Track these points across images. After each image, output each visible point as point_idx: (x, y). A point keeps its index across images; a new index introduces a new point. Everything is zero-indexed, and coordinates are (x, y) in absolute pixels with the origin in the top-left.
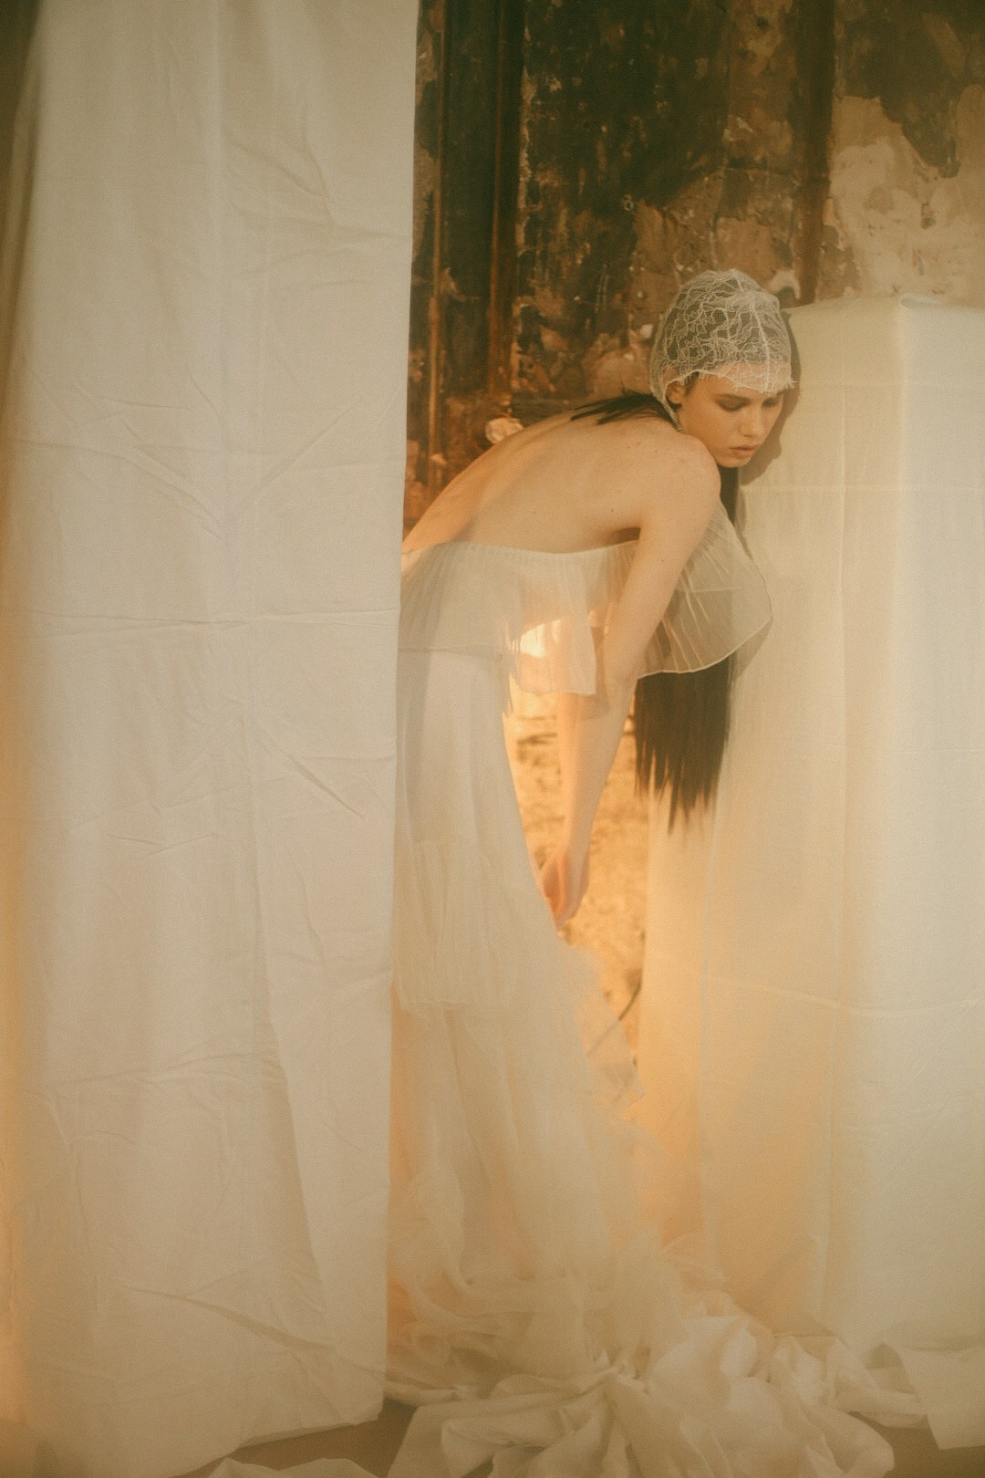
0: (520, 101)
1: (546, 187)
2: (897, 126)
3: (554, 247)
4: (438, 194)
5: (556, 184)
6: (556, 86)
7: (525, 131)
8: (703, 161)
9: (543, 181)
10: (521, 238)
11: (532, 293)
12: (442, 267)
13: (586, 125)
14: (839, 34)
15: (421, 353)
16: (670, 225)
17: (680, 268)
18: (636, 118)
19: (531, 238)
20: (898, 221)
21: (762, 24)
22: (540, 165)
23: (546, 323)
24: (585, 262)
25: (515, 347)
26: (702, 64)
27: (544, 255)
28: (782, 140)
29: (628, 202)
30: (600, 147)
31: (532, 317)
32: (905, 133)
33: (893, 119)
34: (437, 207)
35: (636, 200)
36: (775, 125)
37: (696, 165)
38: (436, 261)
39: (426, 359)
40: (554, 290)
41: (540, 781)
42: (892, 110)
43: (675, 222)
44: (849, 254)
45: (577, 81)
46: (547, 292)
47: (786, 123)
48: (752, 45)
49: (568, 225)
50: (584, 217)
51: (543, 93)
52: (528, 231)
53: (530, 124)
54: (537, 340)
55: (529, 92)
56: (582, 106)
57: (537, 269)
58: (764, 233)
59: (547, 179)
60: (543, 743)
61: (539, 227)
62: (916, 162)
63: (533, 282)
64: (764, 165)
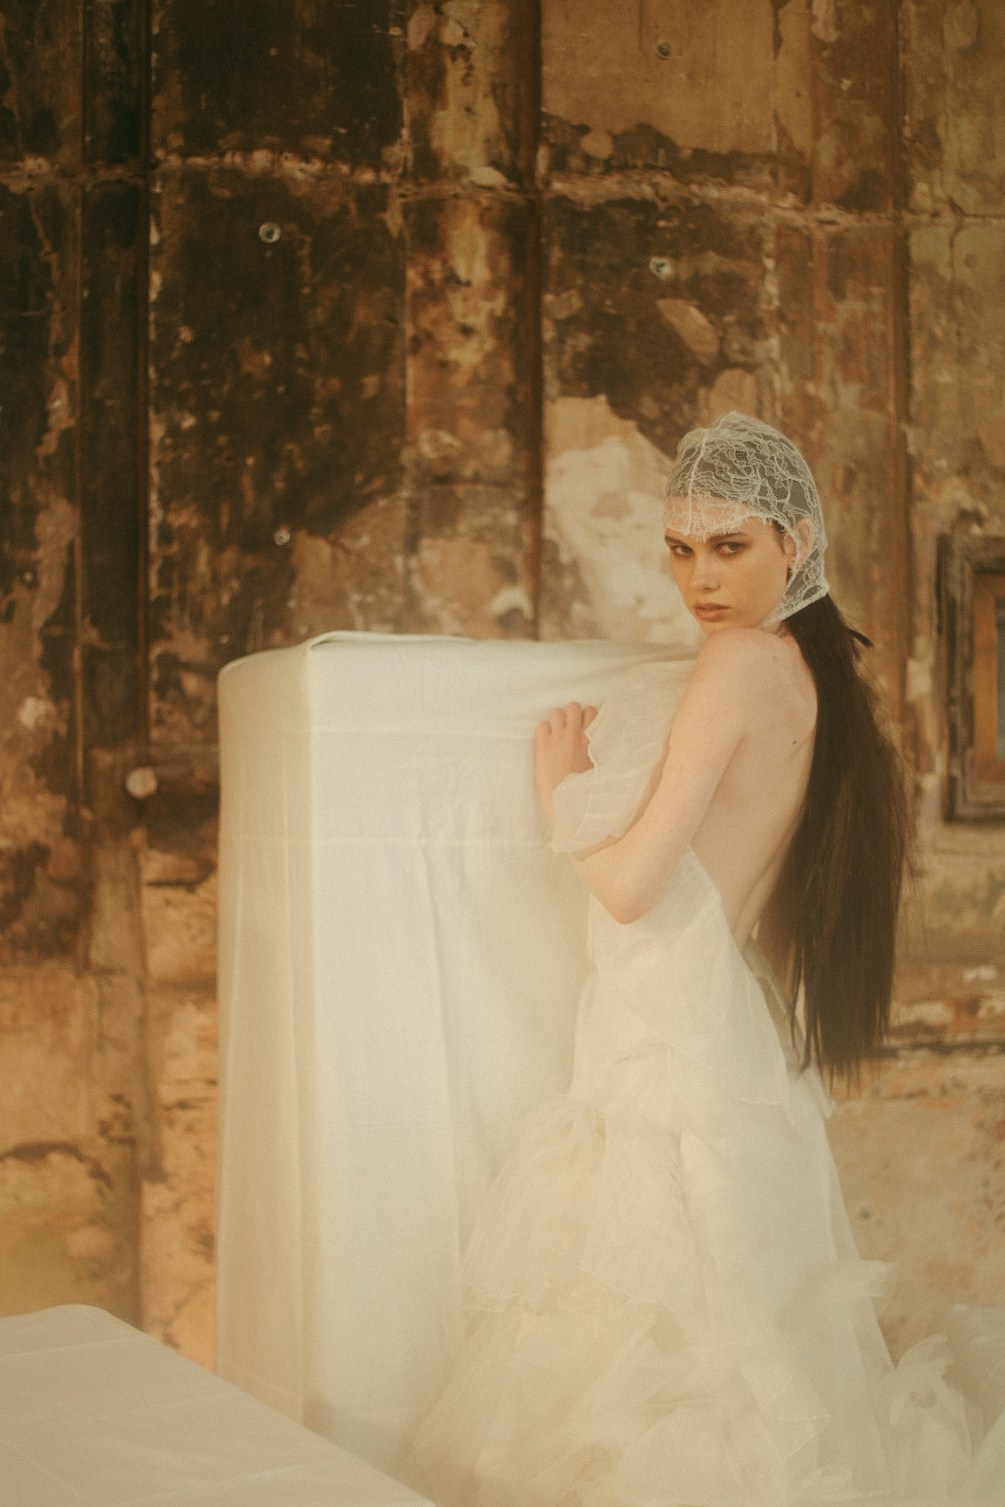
0: (147, 442)
1: (182, 527)
2: (631, 424)
3: (193, 588)
4: (78, 543)
5: (194, 523)
6: (189, 422)
7: (154, 473)
8: (378, 483)
9: (177, 520)
10: (154, 580)
11: (168, 636)
12: (84, 615)
13: (229, 459)
14: (549, 334)
15: (65, 705)
16: (341, 555)
17: (356, 597)
18: (289, 447)
19: (165, 581)
20: (639, 527)
21: (467, 331)
22: (173, 505)
23: (188, 667)
24: (234, 600)
25: (152, 695)
26: (371, 383)
27: (182, 598)
28: (498, 449)
29: (283, 536)
30: (246, 481)
31: (171, 663)
32: (642, 430)
33: (625, 417)
34: (78, 555)
35: (293, 531)
36: (488, 437)
37: (367, 490)
38: (78, 610)
39: (72, 712)
40: (196, 632)
41: (197, 1148)
42: (622, 407)
43: (347, 551)
44: (575, 567)
45: (215, 415)
46: (188, 636)
47: (503, 433)
48: (454, 354)
49: (210, 563)
50: (230, 556)
51: (173, 430)
52: (161, 573)
53: (159, 464)
54: (178, 685)
55: (157, 432)
56: (222, 440)
57: (175, 611)
58: (482, 551)
59: (185, 518)
60: (194, 1108)
61: (177, 569)
62: (659, 461)
63: (170, 627)
64: (476, 478)
